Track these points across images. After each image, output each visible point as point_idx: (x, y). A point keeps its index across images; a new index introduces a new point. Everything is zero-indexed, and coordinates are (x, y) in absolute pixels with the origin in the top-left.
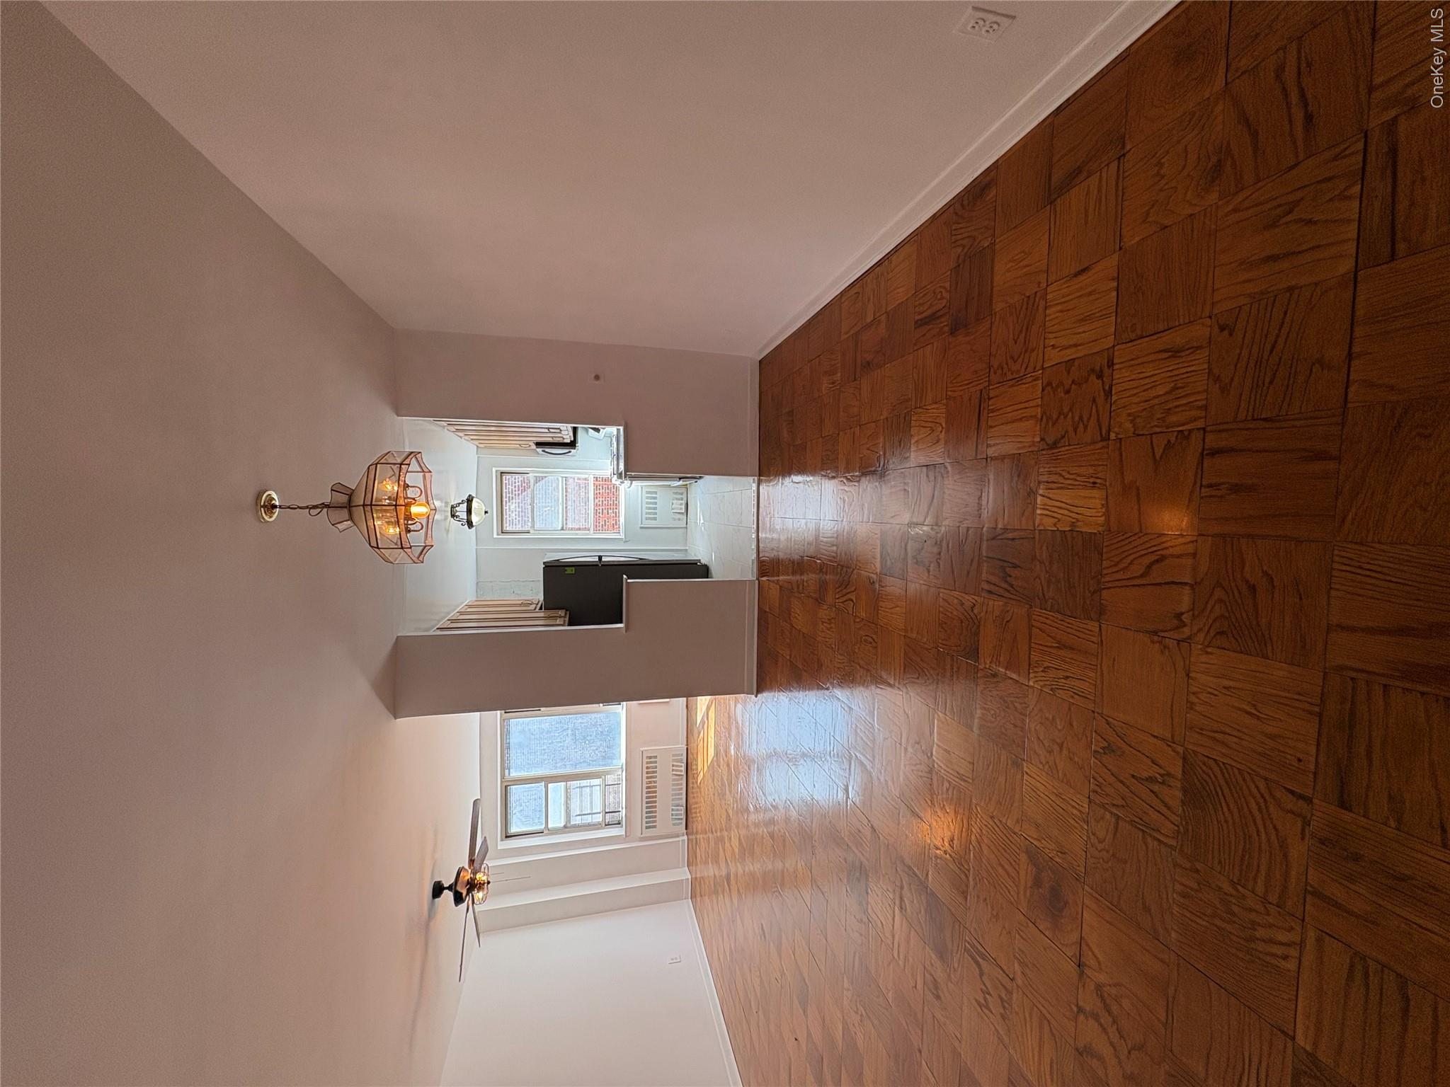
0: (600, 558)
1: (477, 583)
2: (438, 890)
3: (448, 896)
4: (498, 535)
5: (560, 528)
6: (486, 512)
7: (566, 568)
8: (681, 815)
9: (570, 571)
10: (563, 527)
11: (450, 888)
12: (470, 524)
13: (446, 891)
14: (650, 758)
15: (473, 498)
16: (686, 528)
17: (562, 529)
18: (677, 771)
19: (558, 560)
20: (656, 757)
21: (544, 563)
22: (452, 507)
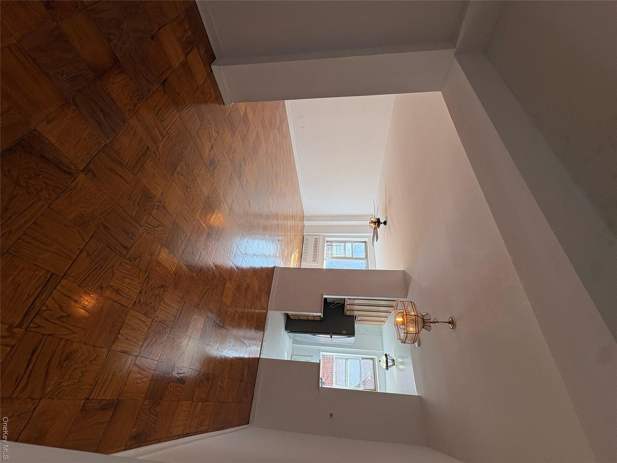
0: (331, 337)
1: (382, 335)
2: (385, 223)
3: (382, 221)
4: (375, 358)
5: (348, 359)
6: (380, 361)
7: (345, 333)
8: (305, 241)
9: (344, 332)
10: (347, 360)
11: (381, 223)
12: (386, 355)
13: (383, 222)
14: (315, 261)
15: (386, 369)
16: (292, 355)
17: (347, 359)
18: (306, 256)
19: (349, 337)
20: (313, 261)
21: (355, 336)
22: (394, 364)
